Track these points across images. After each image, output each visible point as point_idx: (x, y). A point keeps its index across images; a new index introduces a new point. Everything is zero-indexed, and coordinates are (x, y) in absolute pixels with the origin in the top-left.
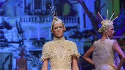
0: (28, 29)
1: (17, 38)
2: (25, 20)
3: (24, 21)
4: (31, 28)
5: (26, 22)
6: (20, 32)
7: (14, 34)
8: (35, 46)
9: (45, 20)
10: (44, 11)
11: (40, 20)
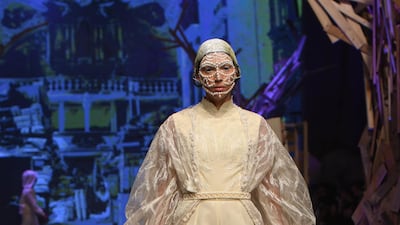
0: (61, 105)
1: (41, 127)
2: (57, 86)
3: (54, 89)
4: (68, 104)
5: (57, 90)
6: (47, 112)
7: (35, 117)
8: (80, 146)
9: (103, 85)
10: (100, 60)
11: (90, 85)
